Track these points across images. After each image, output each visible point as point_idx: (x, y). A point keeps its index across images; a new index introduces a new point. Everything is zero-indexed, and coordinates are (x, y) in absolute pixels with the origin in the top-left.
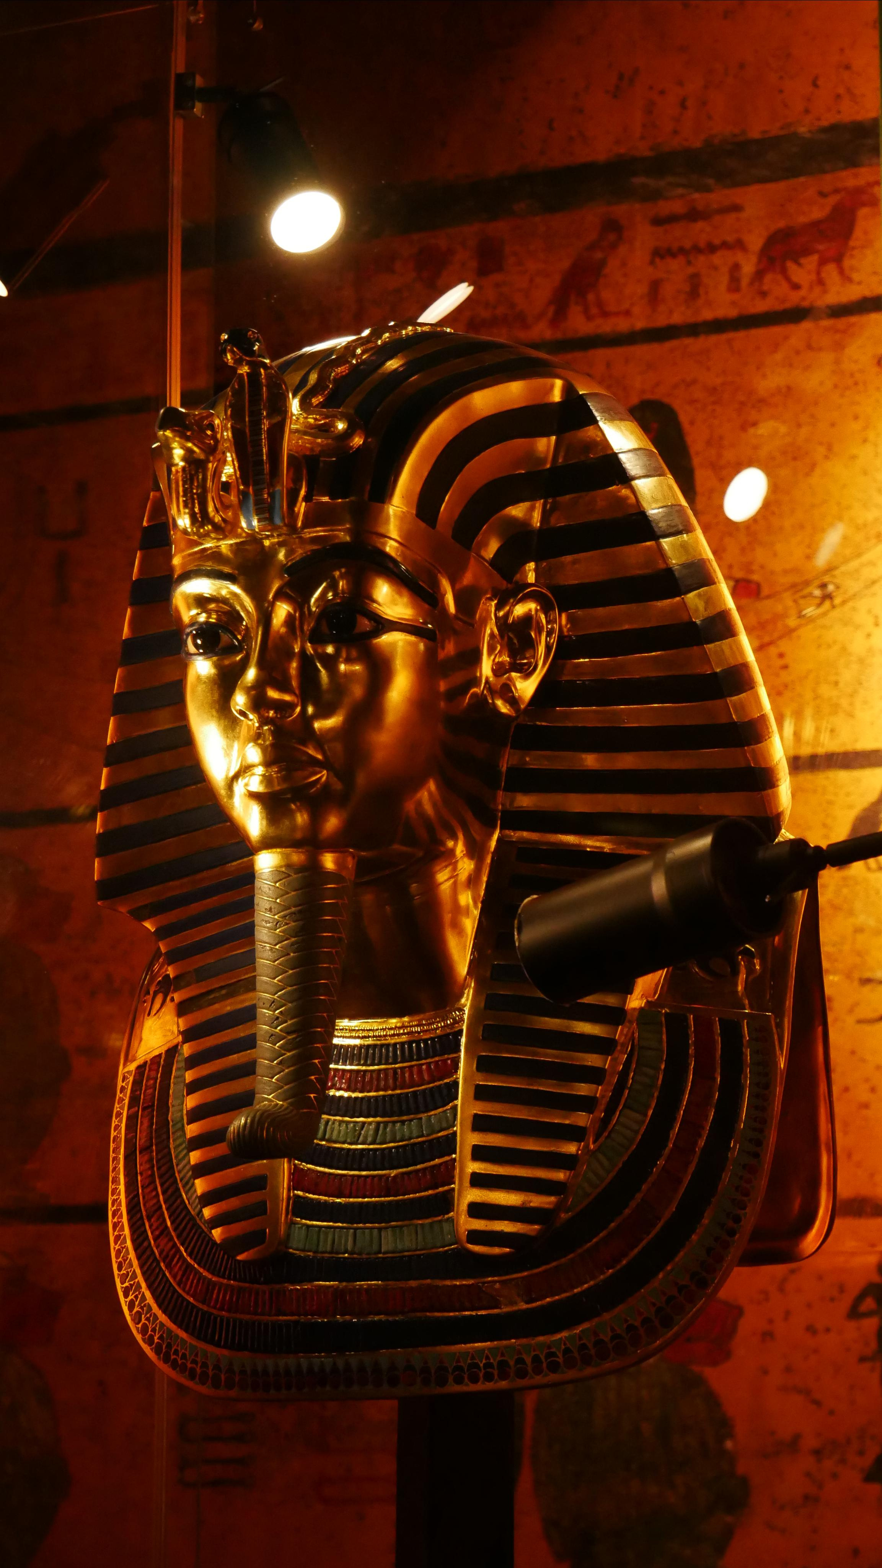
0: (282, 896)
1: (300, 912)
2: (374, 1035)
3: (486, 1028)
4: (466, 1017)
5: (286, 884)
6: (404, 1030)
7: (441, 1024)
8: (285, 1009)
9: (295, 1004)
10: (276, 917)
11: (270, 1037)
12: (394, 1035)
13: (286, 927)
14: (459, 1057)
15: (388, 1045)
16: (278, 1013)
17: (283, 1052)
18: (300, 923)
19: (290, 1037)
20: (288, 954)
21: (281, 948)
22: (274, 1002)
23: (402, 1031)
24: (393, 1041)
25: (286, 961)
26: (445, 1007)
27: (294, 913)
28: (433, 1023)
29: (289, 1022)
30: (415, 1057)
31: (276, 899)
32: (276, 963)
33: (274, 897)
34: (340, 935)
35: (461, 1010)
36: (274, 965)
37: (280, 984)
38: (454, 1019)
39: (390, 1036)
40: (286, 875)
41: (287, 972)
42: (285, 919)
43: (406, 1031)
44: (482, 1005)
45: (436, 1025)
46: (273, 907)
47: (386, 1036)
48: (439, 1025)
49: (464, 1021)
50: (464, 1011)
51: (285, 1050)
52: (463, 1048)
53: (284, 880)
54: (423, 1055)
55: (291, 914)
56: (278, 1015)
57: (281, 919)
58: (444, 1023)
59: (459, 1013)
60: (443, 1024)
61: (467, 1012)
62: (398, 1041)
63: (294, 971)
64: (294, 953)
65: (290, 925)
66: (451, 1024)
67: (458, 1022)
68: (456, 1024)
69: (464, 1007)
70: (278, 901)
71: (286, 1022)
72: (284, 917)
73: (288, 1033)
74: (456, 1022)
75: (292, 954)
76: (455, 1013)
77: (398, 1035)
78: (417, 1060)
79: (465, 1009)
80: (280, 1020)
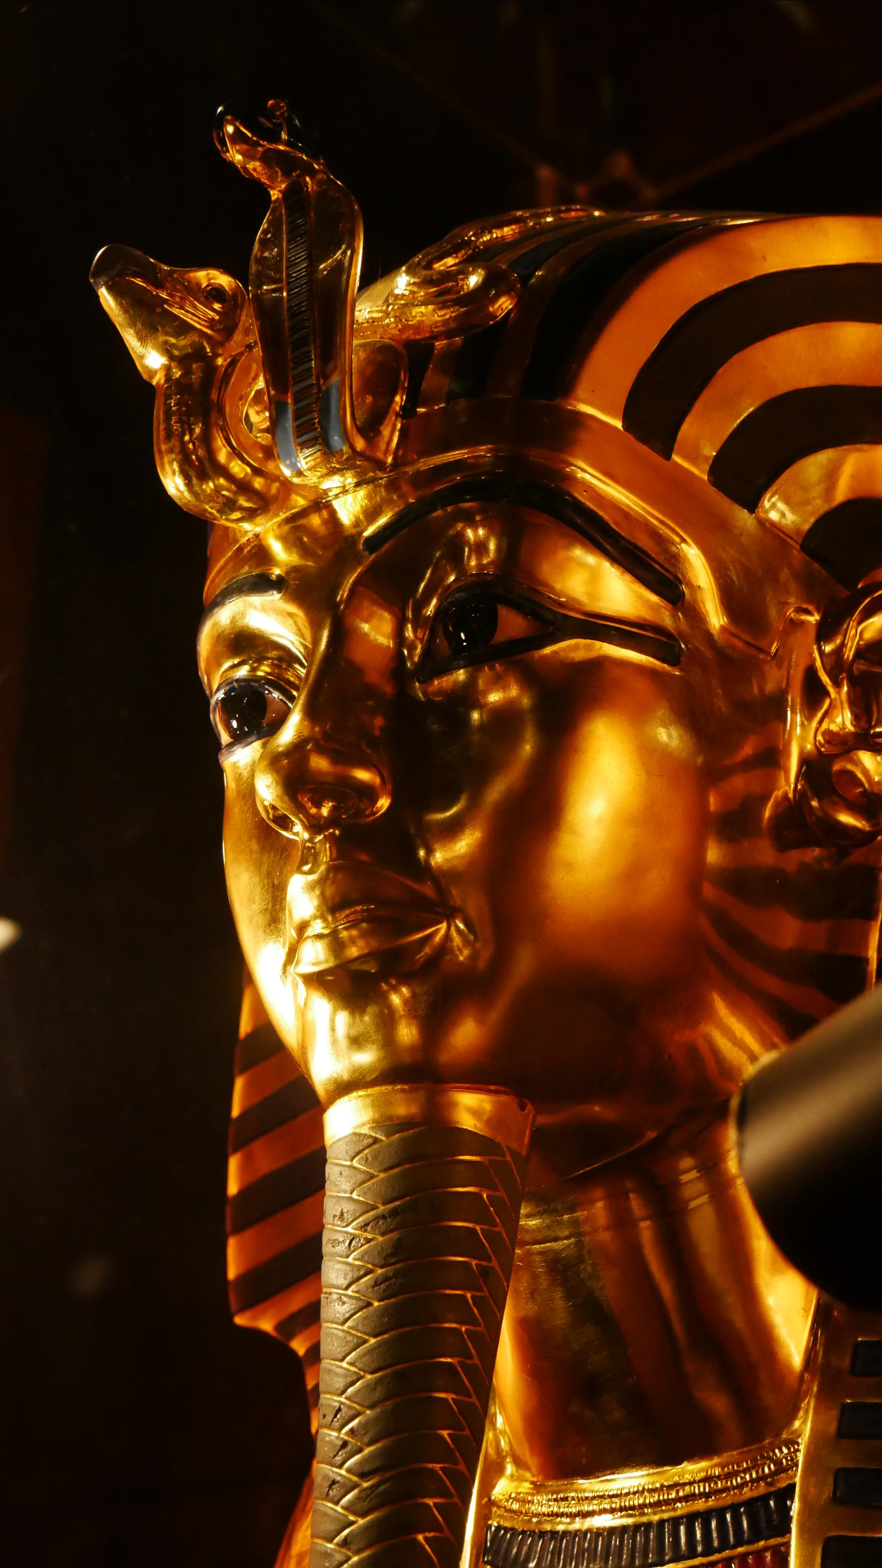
0: (364, 1182)
1: (394, 1213)
2: (621, 1506)
3: (841, 1476)
4: (801, 1457)
5: (370, 1159)
6: (677, 1492)
7: (751, 1475)
8: (360, 1423)
9: (378, 1410)
10: (349, 1229)
11: (330, 1487)
12: (658, 1504)
13: (367, 1245)
14: (787, 1545)
15: (648, 1525)
16: (347, 1434)
17: (352, 1518)
18: (394, 1236)
19: (366, 1485)
20: (369, 1304)
21: (357, 1292)
22: (339, 1410)
23: (673, 1495)
24: (656, 1518)
25: (365, 1318)
26: (760, 1440)
27: (383, 1217)
28: (735, 1474)
29: (367, 1451)
30: (700, 1549)
31: (352, 1193)
32: (347, 1324)
33: (348, 1189)
34: (485, 1263)
35: (792, 1442)
36: (343, 1331)
37: (352, 1369)
38: (778, 1463)
39: (651, 1505)
40: (371, 1140)
41: (365, 1341)
42: (366, 1231)
43: (681, 1494)
44: (833, 1428)
45: (742, 1478)
46: (345, 1211)
47: (642, 1506)
48: (748, 1477)
49: (797, 1466)
50: (798, 1444)
51: (354, 1513)
52: (794, 1526)
53: (366, 1151)
54: (716, 1544)
55: (376, 1219)
56: (346, 1438)
57: (357, 1232)
58: (757, 1473)
59: (789, 1449)
60: (754, 1476)
61: (802, 1447)
62: (666, 1516)
63: (379, 1338)
64: (379, 1301)
65: (372, 1243)
66: (772, 1474)
67: (785, 1470)
68: (783, 1472)
69: (799, 1436)
70: (355, 1196)
71: (360, 1450)
72: (364, 1227)
73: (363, 1476)
74: (781, 1469)
75: (376, 1304)
76: (781, 1451)
77: (667, 1502)
78: (703, 1554)
79: (800, 1440)
80: (349, 1447)
